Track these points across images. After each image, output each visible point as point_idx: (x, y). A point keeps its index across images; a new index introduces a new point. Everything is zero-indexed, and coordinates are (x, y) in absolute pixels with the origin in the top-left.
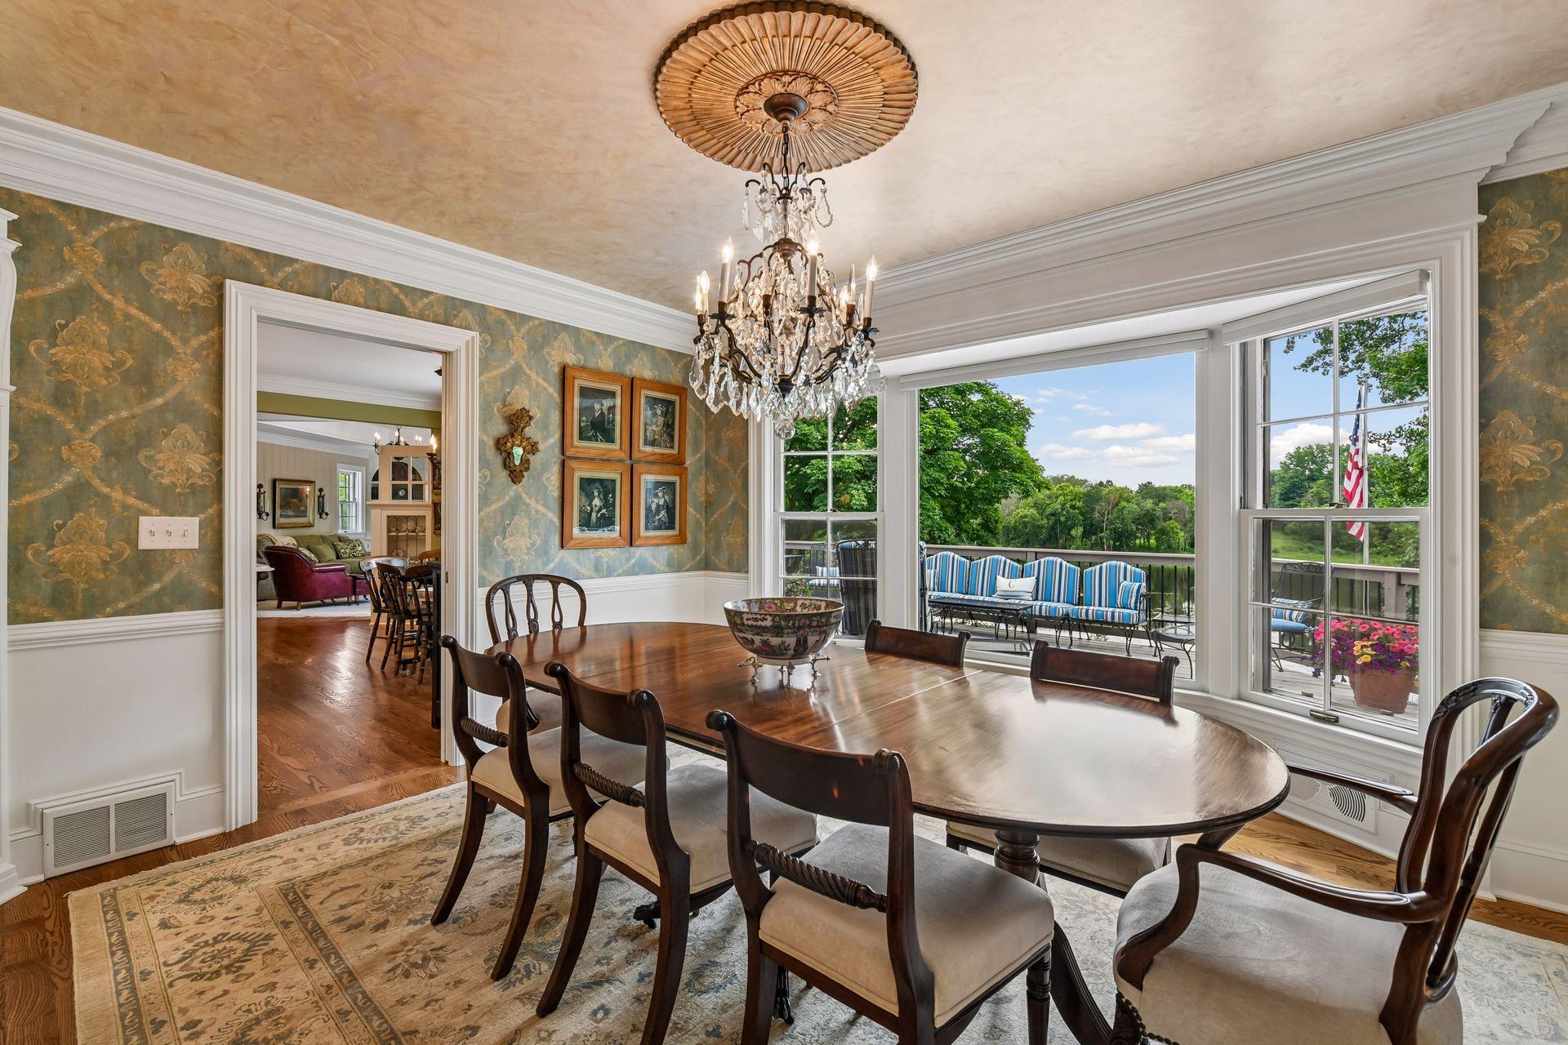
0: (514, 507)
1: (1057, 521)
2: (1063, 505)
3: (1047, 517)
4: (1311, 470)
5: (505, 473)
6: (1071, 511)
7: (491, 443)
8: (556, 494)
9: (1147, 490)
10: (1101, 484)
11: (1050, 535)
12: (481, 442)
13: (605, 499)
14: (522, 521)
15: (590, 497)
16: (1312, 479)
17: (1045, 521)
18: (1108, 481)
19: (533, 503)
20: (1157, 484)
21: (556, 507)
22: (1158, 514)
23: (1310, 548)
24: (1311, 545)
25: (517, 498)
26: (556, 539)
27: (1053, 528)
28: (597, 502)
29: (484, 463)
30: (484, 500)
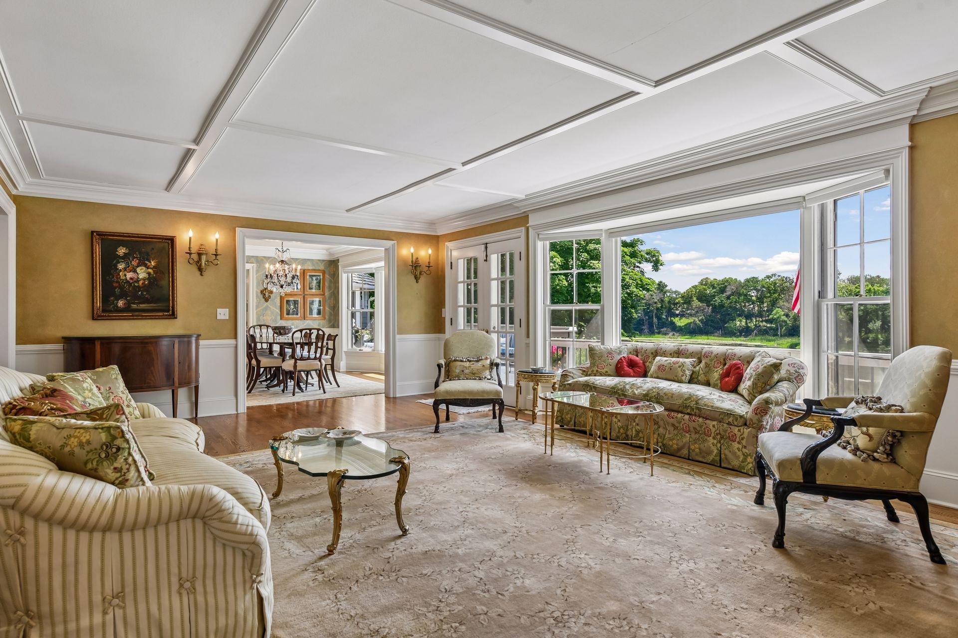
0: (266, 308)
5: (264, 300)
7: (259, 292)
8: (279, 305)
12: (256, 292)
13: (295, 306)
14: (269, 312)
15: (290, 305)
19: (271, 307)
21: (279, 308)
25: (267, 306)
26: (279, 317)
28: (292, 307)
29: (257, 296)
30: (257, 307)
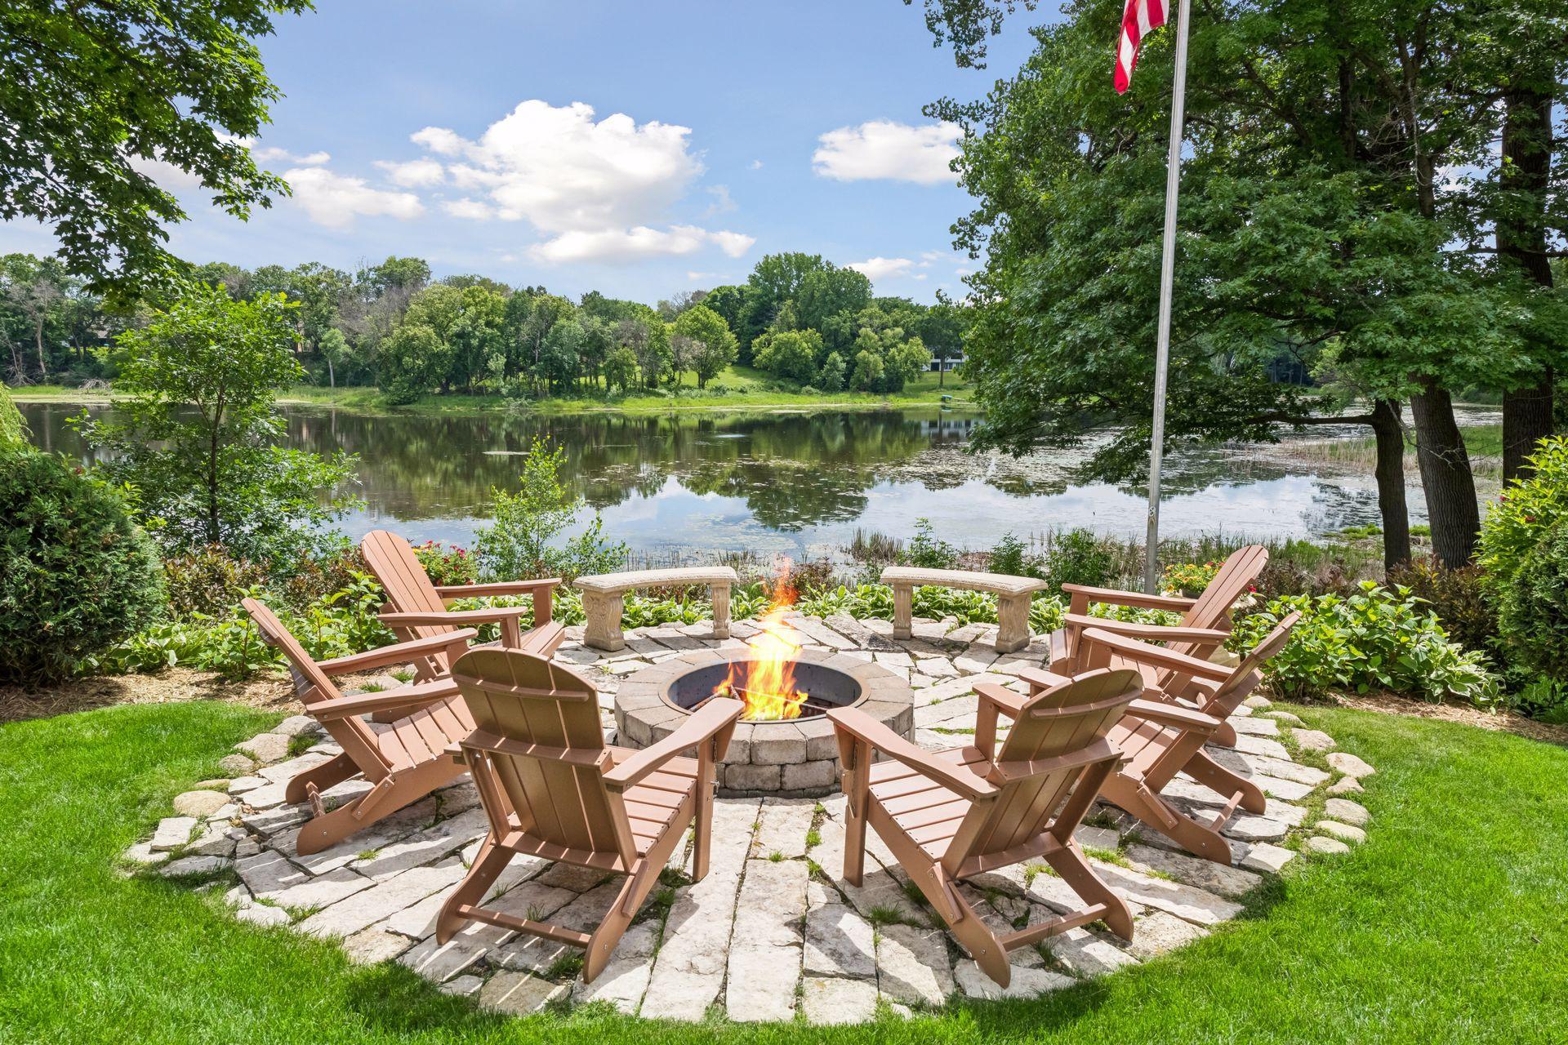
1: (467, 346)
2: (474, 321)
3: (450, 341)
4: (779, 287)
6: (488, 331)
9: (594, 304)
10: (530, 291)
11: (455, 369)
16: (780, 298)
17: (447, 346)
18: (540, 288)
20: (608, 295)
22: (607, 338)
23: (780, 387)
24: (781, 382)
27: (459, 357)
